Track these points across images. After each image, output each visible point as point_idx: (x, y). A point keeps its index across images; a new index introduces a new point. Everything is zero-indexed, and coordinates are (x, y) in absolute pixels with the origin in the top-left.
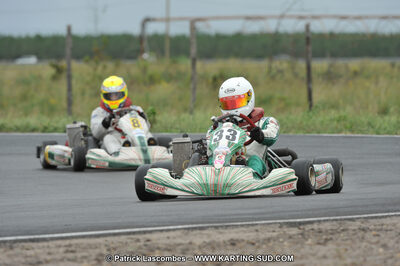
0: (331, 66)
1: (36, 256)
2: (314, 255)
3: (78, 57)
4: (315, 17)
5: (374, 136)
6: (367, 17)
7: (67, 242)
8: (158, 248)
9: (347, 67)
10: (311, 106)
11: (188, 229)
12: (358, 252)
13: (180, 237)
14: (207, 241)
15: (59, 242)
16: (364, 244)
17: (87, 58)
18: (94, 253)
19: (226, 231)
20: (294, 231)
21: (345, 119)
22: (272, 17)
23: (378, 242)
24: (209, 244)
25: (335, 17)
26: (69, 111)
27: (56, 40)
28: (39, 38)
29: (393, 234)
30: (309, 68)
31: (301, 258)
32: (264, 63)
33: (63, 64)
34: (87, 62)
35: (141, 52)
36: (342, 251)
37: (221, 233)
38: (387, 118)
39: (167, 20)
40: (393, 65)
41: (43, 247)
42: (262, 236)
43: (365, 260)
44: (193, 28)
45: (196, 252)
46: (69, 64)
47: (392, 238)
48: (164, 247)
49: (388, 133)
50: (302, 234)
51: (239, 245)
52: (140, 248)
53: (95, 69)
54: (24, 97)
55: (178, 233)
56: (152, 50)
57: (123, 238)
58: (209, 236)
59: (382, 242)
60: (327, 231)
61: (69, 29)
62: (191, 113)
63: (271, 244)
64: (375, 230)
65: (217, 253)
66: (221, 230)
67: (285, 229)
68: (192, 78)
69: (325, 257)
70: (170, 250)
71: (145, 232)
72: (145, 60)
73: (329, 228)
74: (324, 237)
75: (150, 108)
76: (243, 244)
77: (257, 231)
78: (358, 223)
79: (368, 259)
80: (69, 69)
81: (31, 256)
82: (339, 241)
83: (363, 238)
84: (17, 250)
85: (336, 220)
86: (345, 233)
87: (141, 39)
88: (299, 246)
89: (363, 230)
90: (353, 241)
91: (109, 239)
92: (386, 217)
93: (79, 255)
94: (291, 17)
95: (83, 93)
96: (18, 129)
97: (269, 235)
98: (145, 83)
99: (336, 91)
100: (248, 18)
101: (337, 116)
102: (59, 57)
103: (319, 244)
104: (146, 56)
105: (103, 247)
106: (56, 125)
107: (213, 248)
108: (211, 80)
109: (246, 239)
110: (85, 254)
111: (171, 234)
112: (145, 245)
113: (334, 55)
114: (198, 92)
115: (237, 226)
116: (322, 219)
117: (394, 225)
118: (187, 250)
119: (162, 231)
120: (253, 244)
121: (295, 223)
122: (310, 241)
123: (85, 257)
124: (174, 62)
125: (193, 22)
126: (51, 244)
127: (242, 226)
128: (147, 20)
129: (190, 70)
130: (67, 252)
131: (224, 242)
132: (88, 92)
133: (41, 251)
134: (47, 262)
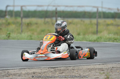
4: (59, 6)
5: (76, 41)
8: (11, 75)
9: (68, 21)
11: (20, 69)
13: (18, 71)
16: (74, 74)
19: (32, 69)
20: (52, 70)
22: (45, 6)
23: (78, 73)
24: (27, 73)
25: (64, 6)
29: (82, 71)
32: (43, 20)
37: (30, 70)
38: (80, 36)
39: (14, 6)
40: (82, 21)
42: (43, 71)
44: (22, 9)
45: (23, 75)
48: (13, 74)
49: (80, 41)
50: (55, 71)
51: (36, 74)
52: (6, 74)
55: (17, 70)
56: (9, 15)
57: (0, 71)
58: (27, 71)
59: (79, 73)
60: (62, 70)
62: (21, 34)
63: (46, 73)
64: (77, 70)
66: (30, 69)
67: (50, 69)
70: (15, 75)
71: (7, 70)
72: (7, 18)
73: (63, 69)
74: (62, 72)
75: (8, 32)
76: (38, 73)
77: (41, 69)
78: (72, 68)
82: (66, 73)
83: (73, 72)
85: (65, 66)
86: (68, 70)
87: (6, 12)
88: (54, 74)
89: (73, 69)
90: (70, 73)
92: (80, 66)
94: (51, 6)
97: (45, 71)
98: (7, 25)
100: (38, 6)
103: (60, 74)
108: (27, 24)
109: (38, 72)
111: (15, 70)
112: (7, 74)
113: (64, 17)
114: (23, 27)
115: (35, 68)
116: (61, 66)
117: (83, 68)
118: (20, 75)
119: (12, 69)
120: (40, 73)
121: (53, 67)
122: (57, 73)
125: (22, 7)
128: (7, 6)
131: (31, 73)
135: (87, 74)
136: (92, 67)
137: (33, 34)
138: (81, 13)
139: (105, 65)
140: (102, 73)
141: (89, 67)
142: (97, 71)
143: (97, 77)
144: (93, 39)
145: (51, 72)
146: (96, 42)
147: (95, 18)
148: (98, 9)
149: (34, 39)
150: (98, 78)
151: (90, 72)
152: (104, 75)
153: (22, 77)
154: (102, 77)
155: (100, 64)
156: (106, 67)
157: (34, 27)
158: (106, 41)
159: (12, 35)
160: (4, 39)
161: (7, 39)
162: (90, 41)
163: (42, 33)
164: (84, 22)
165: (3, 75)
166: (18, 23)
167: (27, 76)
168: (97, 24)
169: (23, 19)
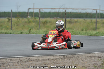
0: (71, 20)
1: (4, 62)
2: (67, 62)
3: (13, 17)
4: (67, 9)
5: (80, 36)
6: (79, 9)
7: (11, 59)
8: (32, 60)
9: (74, 20)
12: (77, 62)
13: (36, 58)
14: (43, 59)
15: (9, 59)
16: (78, 60)
17: (16, 17)
18: (17, 61)
20: (62, 57)
21: (74, 32)
22: (58, 9)
23: (81, 60)
24: (43, 60)
25: (71, 9)
26: (11, 29)
27: (9, 13)
28: (5, 12)
29: (84, 58)
30: (66, 20)
31: (64, 63)
34: (16, 18)
36: (73, 62)
37: (46, 57)
38: (83, 32)
39: (34, 9)
40: (84, 20)
41: (5, 60)
42: (55, 58)
43: (78, 64)
44: (40, 11)
45: (40, 61)
46: (11, 18)
47: (84, 59)
49: (83, 35)
50: (64, 58)
52: (27, 60)
53: (18, 20)
54: (1, 26)
55: (36, 57)
56: (30, 15)
57: (23, 58)
58: (43, 58)
59: (82, 60)
60: (70, 57)
61: (12, 10)
62: (39, 30)
63: (57, 60)
64: (81, 57)
66: (46, 56)
67: (60, 56)
68: (39, 22)
69: (69, 63)
71: (28, 57)
75: (29, 28)
76: (51, 60)
78: (77, 55)
79: (79, 63)
80: (11, 20)
81: (2, 62)
82: (73, 59)
83: (78, 59)
86: (74, 57)
87: (28, 13)
88: (63, 60)
89: (78, 57)
90: (76, 59)
91: (20, 58)
92: (83, 54)
93: (13, 62)
94: (62, 9)
95: (14, 25)
97: (57, 58)
98: (29, 23)
99: (72, 25)
100: (52, 9)
101: (72, 31)
102: (9, 17)
103: (68, 60)
104: (29, 17)
105: (19, 60)
106: (8, 32)
107: (44, 61)
108: (43, 23)
110: (15, 61)
111: (34, 57)
112: (29, 60)
113: (71, 17)
114: (41, 25)
115: (49, 56)
117: (85, 56)
118: (38, 61)
119: (32, 56)
120: (53, 60)
121: (63, 55)
122: (66, 59)
123: (15, 62)
124: (35, 19)
125: (40, 9)
126: (7, 59)
127: (51, 56)
128: (29, 9)
129: (39, 20)
130: (11, 61)
131: (47, 59)
132: (16, 25)
133: (5, 61)
134: (6, 63)
135: (88, 60)
136: (92, 55)
137: (48, 30)
138: (84, 14)
139: (102, 54)
140: (99, 59)
141: (90, 55)
142: (96, 58)
143: (95, 62)
144: (93, 34)
145: (61, 58)
146: (95, 36)
147: (95, 18)
148: (97, 11)
150: (97, 63)
151: (90, 59)
152: (101, 61)
153: (40, 63)
154: (99, 63)
155: (98, 53)
156: (102, 55)
157: (48, 25)
158: (103, 36)
159: (33, 31)
160: (26, 34)
161: (29, 34)
162: (90, 35)
164: (86, 20)
165: (25, 61)
166: (37, 21)
167: (43, 62)
168: (96, 23)
169: (41, 19)
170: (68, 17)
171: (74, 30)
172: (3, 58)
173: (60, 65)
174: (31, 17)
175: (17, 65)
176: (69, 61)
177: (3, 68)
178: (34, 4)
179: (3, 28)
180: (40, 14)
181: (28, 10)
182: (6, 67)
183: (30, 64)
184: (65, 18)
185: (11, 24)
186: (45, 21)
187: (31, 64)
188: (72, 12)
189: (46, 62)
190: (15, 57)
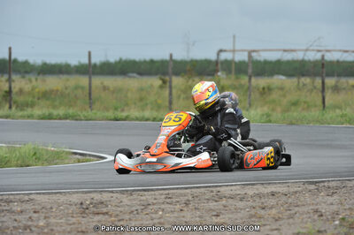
0: (337, 82)
1: (147, 200)
2: (325, 203)
3: (177, 74)
4: (327, 51)
7: (167, 192)
8: (225, 197)
9: (347, 83)
10: (324, 107)
11: (244, 185)
13: (239, 190)
14: (257, 192)
15: (161, 192)
17: (183, 74)
18: (183, 199)
19: (269, 186)
20: (313, 187)
21: (346, 115)
22: (301, 50)
24: (258, 194)
25: (340, 51)
26: (170, 108)
27: (163, 63)
28: (152, 61)
30: (323, 83)
31: (317, 205)
32: (295, 80)
33: (167, 78)
34: (183, 76)
35: (217, 71)
36: (343, 200)
37: (265, 188)
39: (234, 51)
41: (152, 194)
42: (292, 190)
44: (250, 56)
45: (249, 199)
46: (171, 79)
48: (229, 196)
50: (317, 189)
51: (276, 195)
52: (213, 196)
53: (188, 82)
54: (141, 99)
55: (238, 187)
56: (224, 70)
57: (202, 190)
58: (257, 189)
60: (333, 187)
61: (171, 56)
62: (247, 110)
63: (297, 195)
65: (263, 200)
66: (265, 186)
67: (306, 185)
68: (249, 88)
69: (332, 204)
70: (232, 198)
71: (216, 186)
72: (219, 76)
73: (335, 185)
74: (332, 191)
76: (280, 194)
77: (288, 186)
80: (170, 82)
81: (143, 200)
82: (341, 194)
84: (135, 196)
85: (340, 180)
86: (345, 189)
87: (217, 62)
88: (315, 196)
90: (350, 193)
91: (193, 190)
93: (174, 200)
94: (313, 50)
95: (179, 97)
96: (137, 119)
97: (296, 189)
99: (340, 98)
100: (285, 51)
101: (341, 113)
102: (165, 74)
103: (328, 195)
104: (219, 74)
105: (189, 195)
106: (161, 117)
107: (260, 197)
108: (261, 90)
109: (281, 192)
110: (178, 200)
111: (234, 188)
112: (217, 195)
113: (339, 75)
114: (253, 96)
115: (276, 183)
116: (330, 179)
118: (244, 198)
120: (286, 195)
121: (313, 182)
122: (322, 194)
123: (178, 202)
124: (237, 78)
125: (250, 53)
126: (156, 193)
127: (279, 183)
128: (221, 51)
129: (247, 84)
130: (166, 198)
131: (268, 193)
132: (182, 96)
133: (150, 197)
134: (154, 204)
137: (273, 110)
145: (310, 191)
149: (275, 122)
153: (248, 203)
157: (274, 96)
163: (293, 108)
165: (207, 197)
166: (242, 86)
167: (258, 200)
169: (253, 80)
170: (330, 75)
171: (348, 109)
172: (145, 190)
173: (305, 209)
174: (227, 75)
175: (185, 209)
176: (330, 198)
177: (144, 217)
178: (234, 37)
179: (147, 104)
180: (250, 64)
181: (218, 55)
182: (154, 216)
183: (222, 207)
184: (322, 77)
185: (171, 94)
186: (265, 85)
187: (225, 206)
188: (341, 60)
189: (266, 202)
190: (177, 188)
